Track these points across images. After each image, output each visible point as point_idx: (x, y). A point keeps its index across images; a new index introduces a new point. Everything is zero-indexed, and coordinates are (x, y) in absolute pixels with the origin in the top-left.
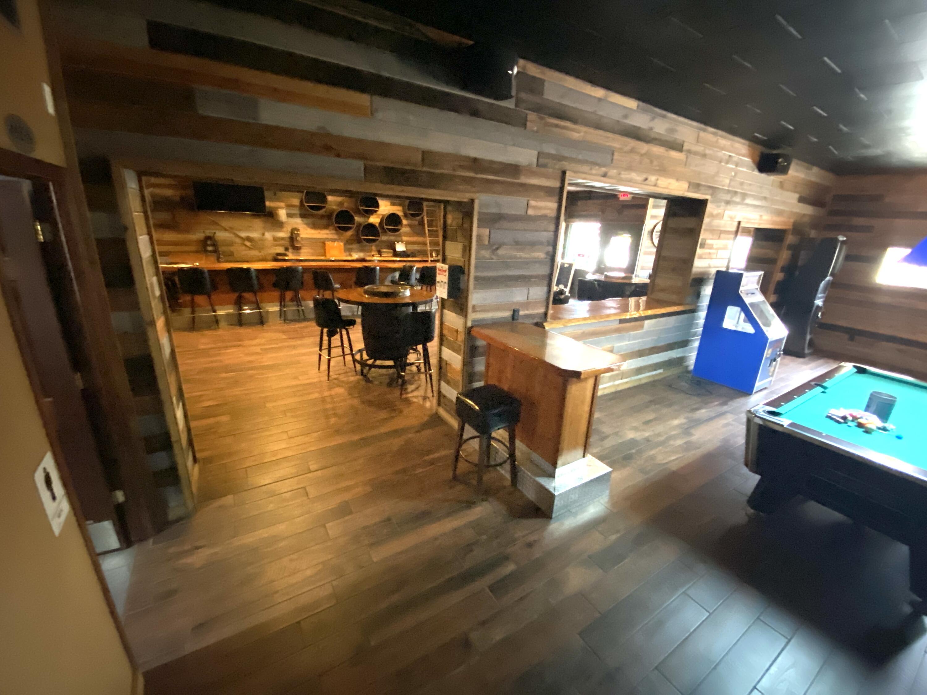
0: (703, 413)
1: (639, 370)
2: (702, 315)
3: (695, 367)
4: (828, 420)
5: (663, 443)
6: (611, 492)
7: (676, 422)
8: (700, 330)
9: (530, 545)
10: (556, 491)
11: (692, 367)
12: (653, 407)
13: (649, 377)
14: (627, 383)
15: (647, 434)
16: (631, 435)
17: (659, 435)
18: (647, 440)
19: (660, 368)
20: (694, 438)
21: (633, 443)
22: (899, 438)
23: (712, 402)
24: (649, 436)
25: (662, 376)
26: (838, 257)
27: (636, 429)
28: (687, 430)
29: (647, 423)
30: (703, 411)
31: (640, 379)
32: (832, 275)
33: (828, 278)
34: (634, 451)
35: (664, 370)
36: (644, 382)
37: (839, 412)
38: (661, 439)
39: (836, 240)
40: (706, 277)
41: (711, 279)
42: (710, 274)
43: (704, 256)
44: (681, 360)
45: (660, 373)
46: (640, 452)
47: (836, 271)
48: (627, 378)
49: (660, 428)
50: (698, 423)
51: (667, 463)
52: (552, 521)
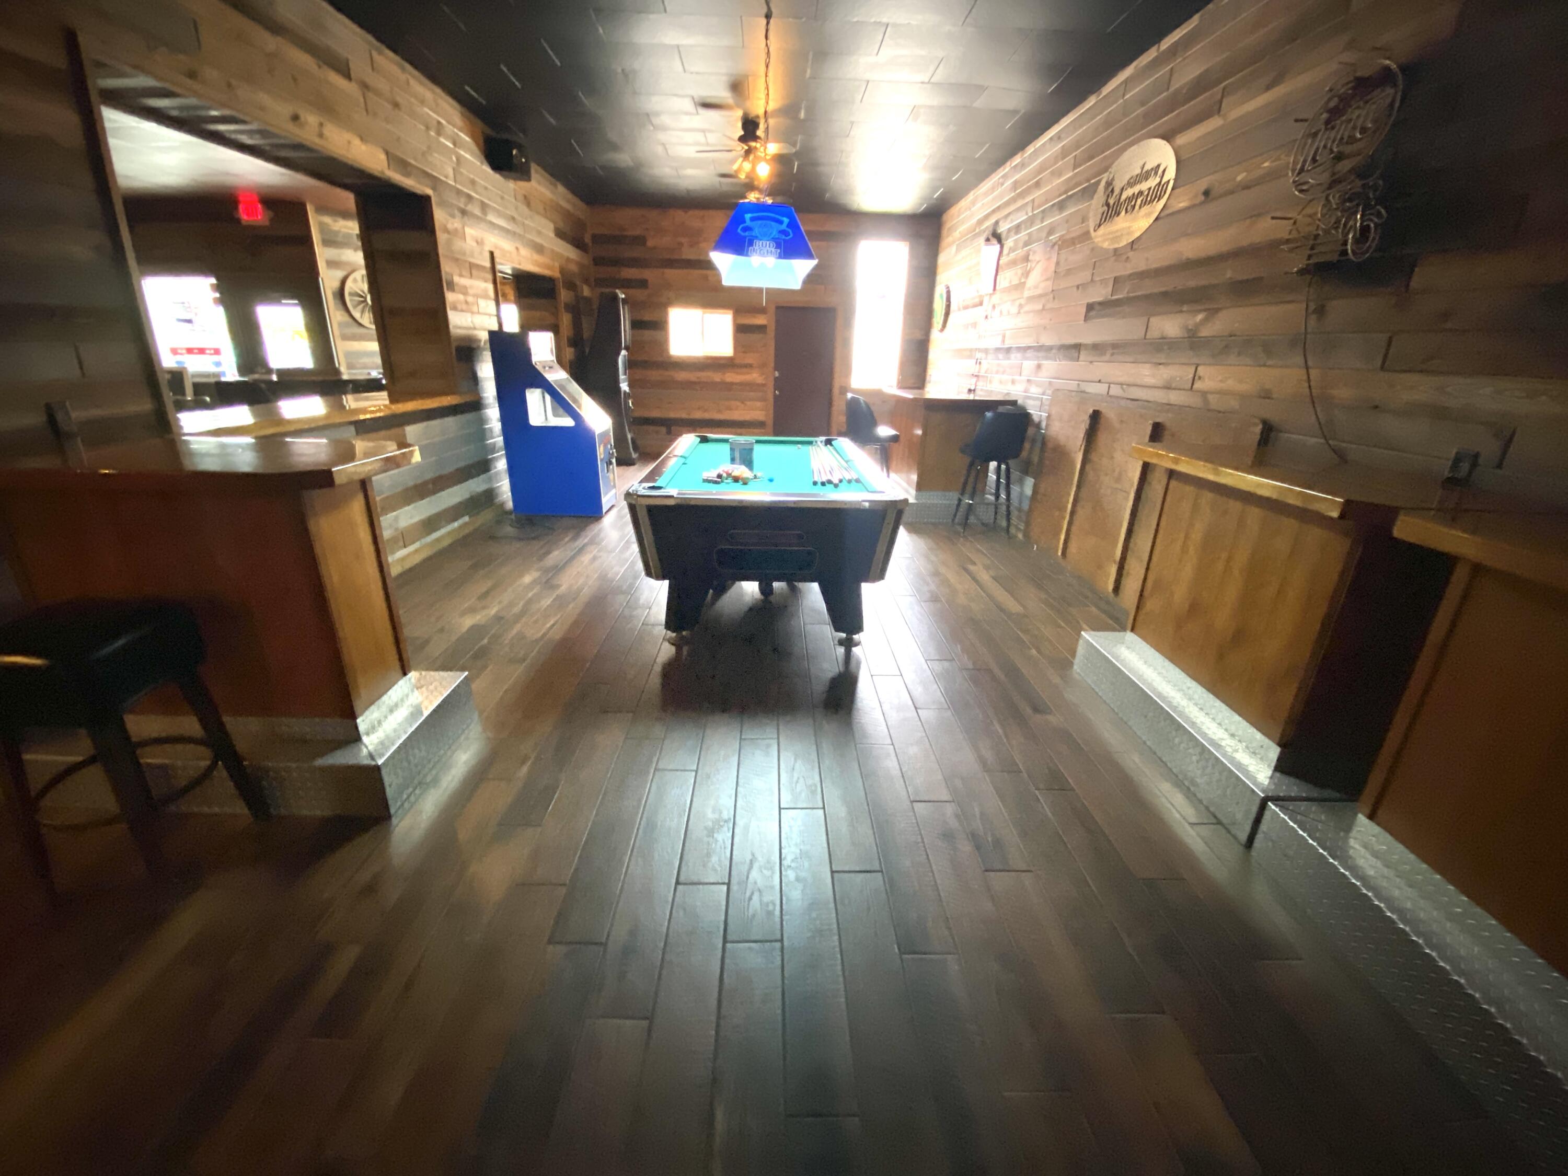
0: (556, 556)
1: (430, 524)
2: (493, 414)
3: (514, 501)
4: (706, 484)
5: (523, 612)
6: (481, 713)
7: (527, 579)
8: (499, 440)
9: (370, 889)
10: (376, 757)
11: (510, 505)
12: (482, 572)
13: (449, 533)
14: (416, 551)
15: (493, 611)
16: (468, 622)
17: (511, 605)
18: (498, 618)
19: (463, 516)
20: (563, 589)
21: (477, 631)
22: (771, 480)
23: (563, 539)
24: (497, 612)
25: (471, 528)
26: (624, 323)
27: (472, 610)
28: (548, 584)
29: (485, 595)
30: (556, 553)
31: (438, 540)
32: (627, 348)
33: (623, 352)
34: (486, 641)
35: (470, 517)
36: (446, 543)
37: (713, 475)
38: (516, 610)
39: (616, 297)
40: (474, 346)
41: (484, 349)
42: (480, 341)
43: (459, 307)
44: (489, 496)
45: (466, 524)
46: (496, 638)
47: (628, 344)
48: (413, 543)
49: (506, 597)
50: (558, 569)
51: (544, 635)
52: (394, 821)
